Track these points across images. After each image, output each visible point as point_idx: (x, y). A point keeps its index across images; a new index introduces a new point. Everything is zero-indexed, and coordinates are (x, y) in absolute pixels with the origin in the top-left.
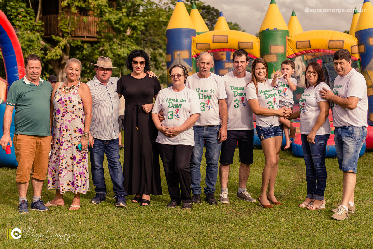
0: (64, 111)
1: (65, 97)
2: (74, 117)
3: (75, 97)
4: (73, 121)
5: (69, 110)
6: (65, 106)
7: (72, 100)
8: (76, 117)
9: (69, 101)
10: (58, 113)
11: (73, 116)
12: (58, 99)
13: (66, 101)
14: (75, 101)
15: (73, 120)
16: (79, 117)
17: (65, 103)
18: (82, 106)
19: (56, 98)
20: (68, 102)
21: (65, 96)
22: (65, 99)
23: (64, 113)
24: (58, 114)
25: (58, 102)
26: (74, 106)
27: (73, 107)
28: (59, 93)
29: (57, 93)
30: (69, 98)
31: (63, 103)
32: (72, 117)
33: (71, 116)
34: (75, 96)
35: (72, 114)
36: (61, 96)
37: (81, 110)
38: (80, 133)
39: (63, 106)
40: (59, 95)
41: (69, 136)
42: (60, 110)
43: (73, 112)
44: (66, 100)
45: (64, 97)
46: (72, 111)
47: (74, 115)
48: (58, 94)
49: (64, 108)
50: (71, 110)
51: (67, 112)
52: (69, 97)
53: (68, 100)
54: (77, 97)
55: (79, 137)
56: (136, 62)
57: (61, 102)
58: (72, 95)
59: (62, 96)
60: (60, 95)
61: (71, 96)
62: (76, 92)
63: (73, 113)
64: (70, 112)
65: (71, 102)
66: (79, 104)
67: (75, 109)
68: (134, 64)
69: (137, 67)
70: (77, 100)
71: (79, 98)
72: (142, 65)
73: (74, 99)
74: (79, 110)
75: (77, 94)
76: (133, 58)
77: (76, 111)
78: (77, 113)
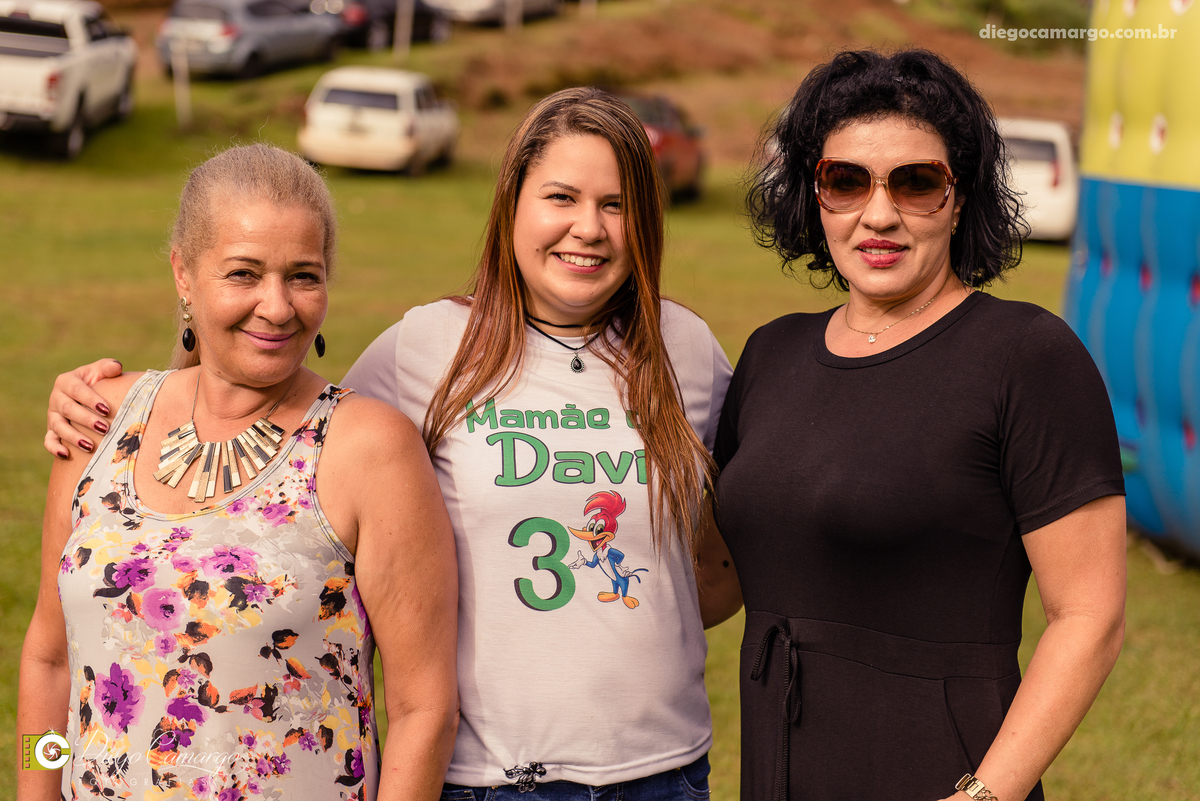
0: (175, 694)
1: (184, 550)
5: (223, 683)
6: (187, 642)
7: (259, 585)
9: (227, 597)
10: (110, 708)
12: (110, 569)
13: (198, 589)
14: (290, 592)
17: (188, 610)
18: (360, 629)
19: (85, 554)
20: (220, 598)
21: (181, 535)
22: (183, 565)
23: (179, 708)
24: (117, 717)
25: (115, 603)
28: (112, 499)
29: (92, 499)
30: (229, 560)
31: (168, 609)
36: (135, 537)
37: (345, 667)
39: (166, 646)
40: (121, 518)
42: (136, 682)
43: (267, 704)
44: (201, 576)
45: (169, 547)
47: (280, 727)
48: (104, 509)
49: (171, 662)
50: (243, 686)
51: (203, 698)
52: (232, 542)
53: (217, 581)
54: (308, 545)
56: (853, 180)
57: (140, 596)
58: (252, 522)
59: (154, 534)
60: (132, 525)
61: (248, 536)
62: (294, 493)
64: (241, 700)
65: (250, 604)
66: (335, 607)
67: (292, 671)
68: (831, 204)
69: (867, 227)
70: (318, 578)
71: (330, 546)
72: (912, 205)
73: (274, 569)
74: (324, 673)
75: (310, 513)
76: (823, 132)
77: (298, 687)
78: (303, 704)
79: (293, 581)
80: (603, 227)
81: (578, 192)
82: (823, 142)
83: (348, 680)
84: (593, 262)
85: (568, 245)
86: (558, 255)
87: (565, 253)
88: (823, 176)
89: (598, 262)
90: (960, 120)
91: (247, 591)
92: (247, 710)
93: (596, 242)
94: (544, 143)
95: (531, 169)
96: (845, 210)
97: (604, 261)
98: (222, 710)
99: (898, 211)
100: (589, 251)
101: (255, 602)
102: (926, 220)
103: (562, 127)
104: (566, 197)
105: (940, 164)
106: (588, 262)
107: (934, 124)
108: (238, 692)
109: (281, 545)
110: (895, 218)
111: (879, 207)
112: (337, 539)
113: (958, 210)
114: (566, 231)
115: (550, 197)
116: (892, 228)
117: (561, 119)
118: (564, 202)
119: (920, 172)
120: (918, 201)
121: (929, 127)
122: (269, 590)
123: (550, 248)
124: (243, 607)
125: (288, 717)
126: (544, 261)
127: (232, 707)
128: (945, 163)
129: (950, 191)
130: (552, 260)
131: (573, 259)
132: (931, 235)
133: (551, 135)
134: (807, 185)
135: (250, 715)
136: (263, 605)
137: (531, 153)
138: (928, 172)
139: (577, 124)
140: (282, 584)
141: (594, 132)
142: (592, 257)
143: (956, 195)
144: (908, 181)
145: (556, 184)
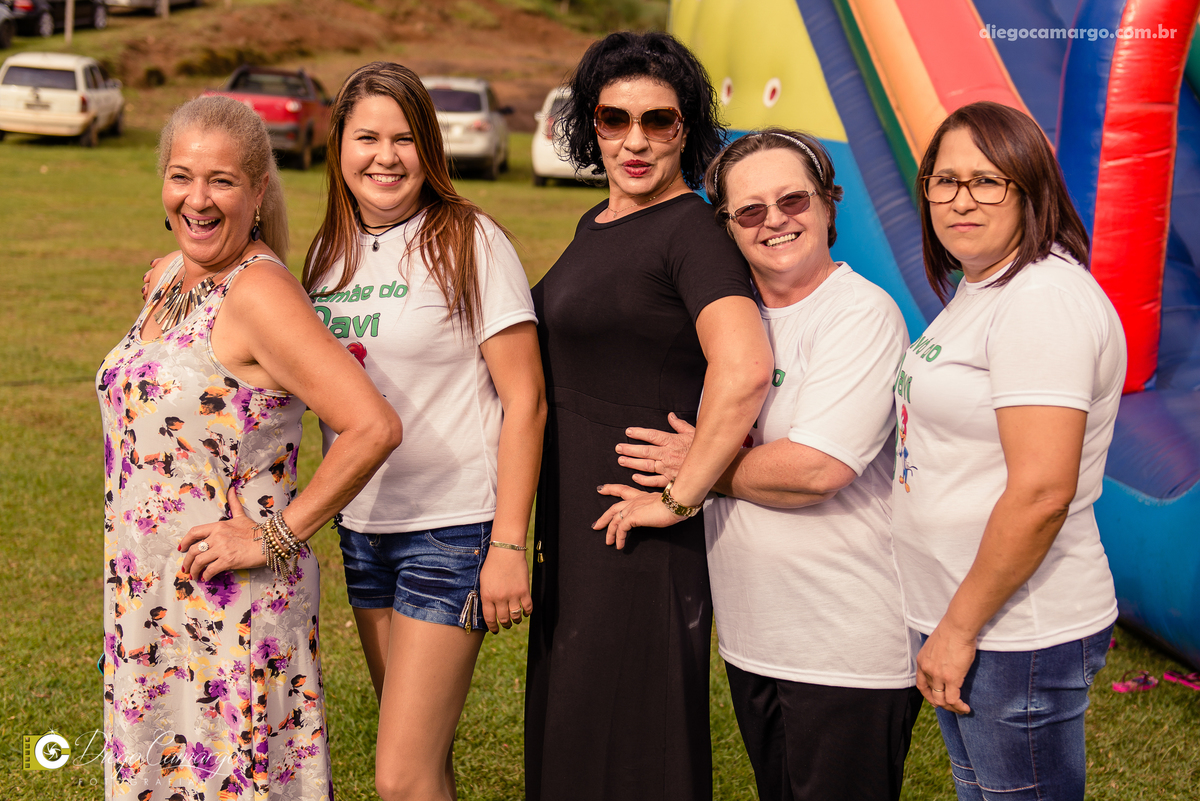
1: (134, 363)
2: (174, 496)
3: (185, 364)
4: (172, 523)
5: (143, 451)
6: (126, 422)
7: (155, 386)
8: (187, 496)
9: (139, 393)
11: (171, 489)
13: (127, 388)
14: (175, 392)
15: (168, 516)
16: (206, 494)
20: (135, 394)
21: (139, 354)
25: (105, 395)
26: (171, 421)
27: (162, 431)
31: (119, 400)
32: (164, 495)
33: (158, 489)
34: (186, 354)
35: (159, 477)
37: (223, 449)
38: (218, 598)
40: (127, 342)
41: (147, 625)
42: (113, 446)
43: (167, 465)
46: (162, 458)
47: (177, 481)
49: (122, 434)
50: (152, 453)
53: (136, 383)
54: (196, 361)
55: (210, 628)
57: (111, 391)
59: (131, 353)
60: (128, 346)
61: (162, 355)
62: (199, 328)
63: (168, 470)
64: (152, 462)
65: (150, 398)
66: (214, 407)
67: (182, 446)
68: (605, 134)
69: (627, 149)
70: (200, 385)
71: (211, 364)
72: (656, 135)
73: (167, 376)
74: (207, 451)
75: (204, 341)
76: (599, 86)
77: (187, 457)
78: (190, 468)
79: (179, 385)
80: (396, 154)
81: (377, 134)
82: (599, 93)
83: (226, 459)
84: (393, 179)
85: (374, 169)
86: (370, 175)
87: (374, 174)
88: (599, 115)
89: (397, 178)
90: (686, 80)
91: (148, 390)
92: (155, 468)
93: (392, 166)
94: (353, 103)
95: (347, 121)
96: (614, 137)
97: (403, 176)
98: (140, 467)
99: (647, 139)
100: (389, 172)
101: (152, 397)
102: (664, 145)
103: (363, 91)
104: (371, 137)
105: (674, 109)
106: (390, 179)
107: (670, 82)
108: (149, 457)
109: (178, 362)
110: (645, 144)
111: (635, 136)
112: (215, 360)
113: (685, 136)
114: (373, 159)
115: (360, 138)
116: (642, 151)
117: (362, 86)
118: (370, 141)
119: (660, 113)
120: (659, 132)
121: (667, 84)
122: (162, 389)
123: (364, 172)
124: (146, 400)
125: (182, 475)
126: (361, 179)
127: (145, 466)
128: (677, 108)
129: (680, 126)
130: (366, 178)
131: (380, 178)
132: (666, 154)
133: (357, 98)
134: (589, 119)
135: (156, 472)
136: (157, 399)
137: (346, 111)
138: (667, 114)
139: (372, 88)
140: (171, 386)
141: (384, 93)
142: (395, 175)
143: (684, 128)
144: (654, 120)
145: (362, 130)
